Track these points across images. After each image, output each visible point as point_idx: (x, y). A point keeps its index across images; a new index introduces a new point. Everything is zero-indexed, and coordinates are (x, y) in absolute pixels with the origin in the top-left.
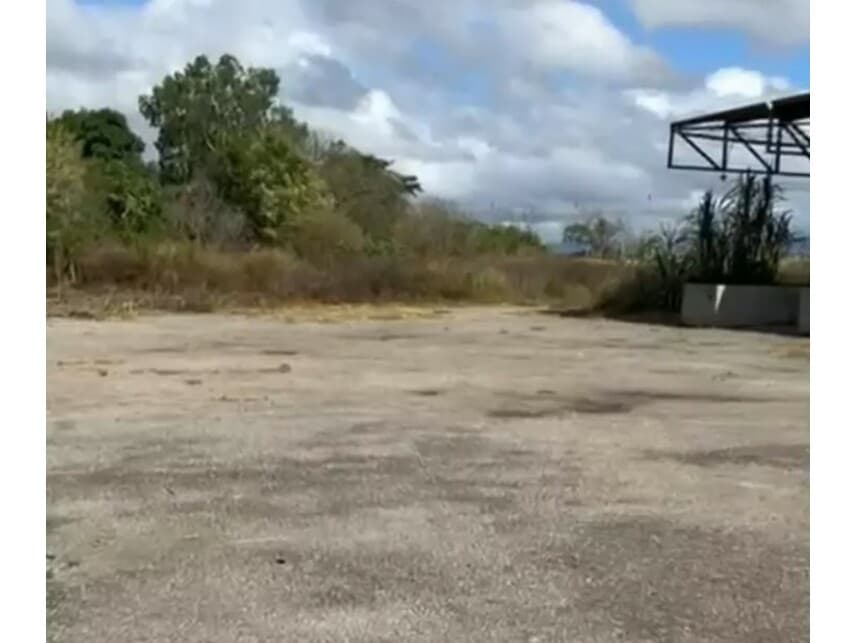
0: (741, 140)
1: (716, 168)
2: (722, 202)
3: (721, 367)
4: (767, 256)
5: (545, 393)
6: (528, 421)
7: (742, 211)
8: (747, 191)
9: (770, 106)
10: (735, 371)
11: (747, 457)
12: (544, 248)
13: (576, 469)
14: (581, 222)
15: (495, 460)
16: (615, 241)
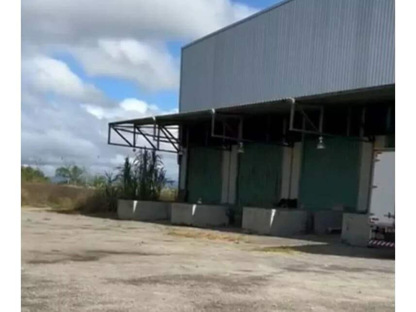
0: (141, 133)
1: (131, 146)
2: (134, 161)
3: (138, 239)
4: (155, 188)
5: (55, 252)
6: (49, 266)
7: (143, 166)
8: (145, 157)
9: (154, 119)
10: (145, 241)
11: (154, 281)
12: (46, 178)
13: (76, 288)
14: (65, 167)
15: (34, 285)
16: (82, 177)
